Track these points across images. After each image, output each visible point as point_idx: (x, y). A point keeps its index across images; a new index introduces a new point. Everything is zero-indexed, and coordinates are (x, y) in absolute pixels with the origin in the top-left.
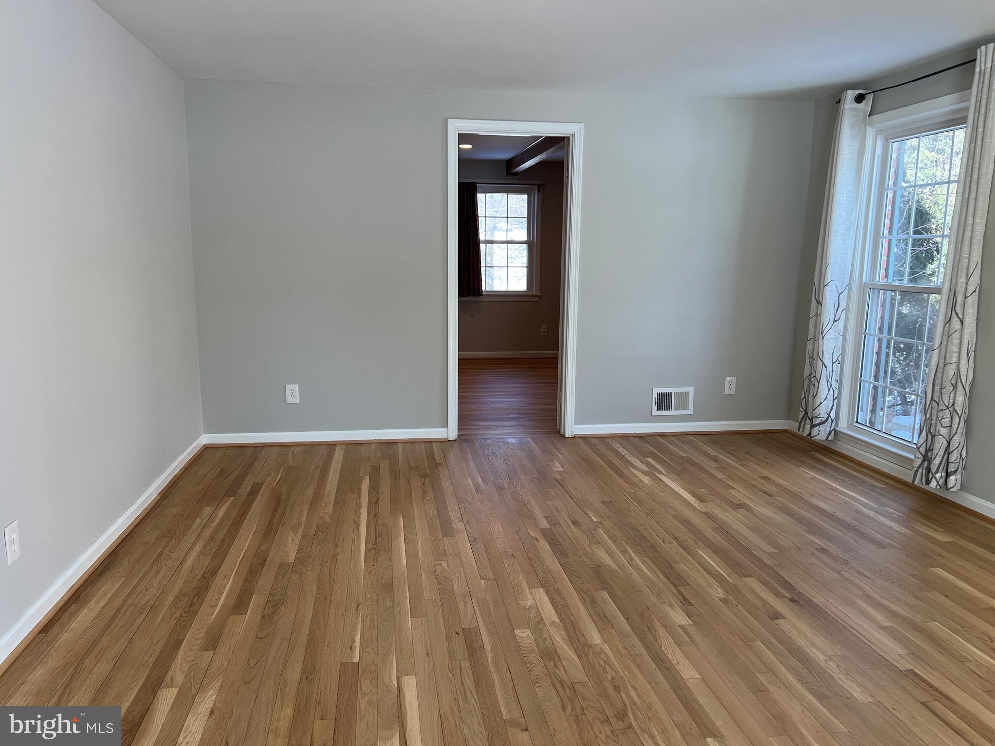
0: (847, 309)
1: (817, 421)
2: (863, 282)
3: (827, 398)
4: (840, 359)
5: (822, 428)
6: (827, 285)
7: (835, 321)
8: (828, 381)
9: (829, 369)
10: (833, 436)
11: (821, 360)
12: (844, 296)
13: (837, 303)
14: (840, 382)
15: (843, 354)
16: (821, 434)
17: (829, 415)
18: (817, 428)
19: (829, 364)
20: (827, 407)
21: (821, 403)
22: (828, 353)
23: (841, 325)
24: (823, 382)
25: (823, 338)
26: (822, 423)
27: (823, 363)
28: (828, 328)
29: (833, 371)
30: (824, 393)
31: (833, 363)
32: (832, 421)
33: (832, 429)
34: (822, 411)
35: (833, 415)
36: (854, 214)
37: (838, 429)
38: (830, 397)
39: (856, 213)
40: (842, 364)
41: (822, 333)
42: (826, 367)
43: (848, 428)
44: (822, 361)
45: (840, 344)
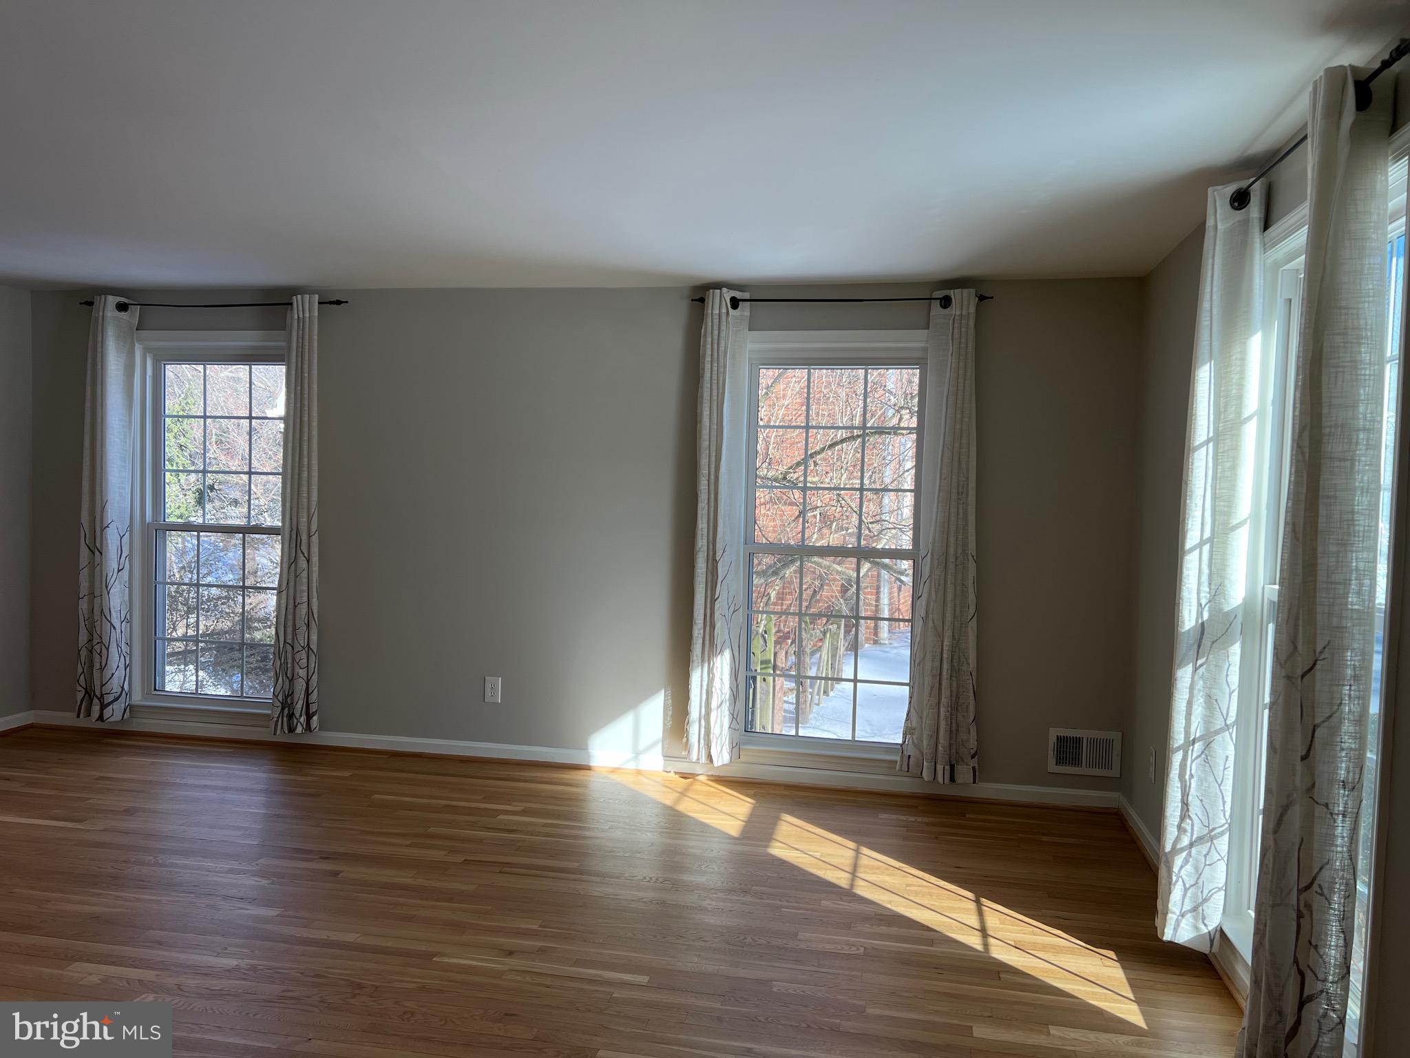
0: (130, 556)
1: (111, 698)
2: (147, 522)
3: (118, 667)
4: (128, 617)
5: (115, 706)
6: (107, 527)
7: (119, 571)
8: (118, 645)
9: (118, 631)
10: (128, 714)
11: (108, 620)
12: (126, 539)
13: (119, 548)
14: (129, 645)
15: (131, 610)
16: (115, 713)
17: (123, 688)
18: (111, 706)
19: (117, 625)
20: (119, 678)
21: (113, 674)
22: (115, 612)
23: (125, 573)
24: (113, 649)
25: (108, 593)
26: (116, 699)
27: (111, 624)
28: (113, 579)
29: (122, 632)
30: (115, 660)
31: (122, 623)
32: (127, 695)
33: (127, 704)
34: (114, 686)
35: (126, 687)
36: (128, 440)
37: (133, 703)
38: (122, 666)
39: (130, 440)
40: (130, 622)
41: (107, 587)
42: (115, 628)
43: (144, 698)
44: (110, 622)
45: (127, 598)
